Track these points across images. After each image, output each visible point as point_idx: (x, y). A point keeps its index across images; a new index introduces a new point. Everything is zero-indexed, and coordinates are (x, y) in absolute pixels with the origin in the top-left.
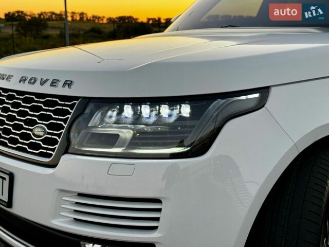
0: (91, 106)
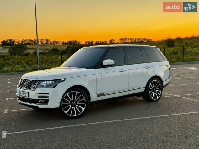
0: (40, 82)
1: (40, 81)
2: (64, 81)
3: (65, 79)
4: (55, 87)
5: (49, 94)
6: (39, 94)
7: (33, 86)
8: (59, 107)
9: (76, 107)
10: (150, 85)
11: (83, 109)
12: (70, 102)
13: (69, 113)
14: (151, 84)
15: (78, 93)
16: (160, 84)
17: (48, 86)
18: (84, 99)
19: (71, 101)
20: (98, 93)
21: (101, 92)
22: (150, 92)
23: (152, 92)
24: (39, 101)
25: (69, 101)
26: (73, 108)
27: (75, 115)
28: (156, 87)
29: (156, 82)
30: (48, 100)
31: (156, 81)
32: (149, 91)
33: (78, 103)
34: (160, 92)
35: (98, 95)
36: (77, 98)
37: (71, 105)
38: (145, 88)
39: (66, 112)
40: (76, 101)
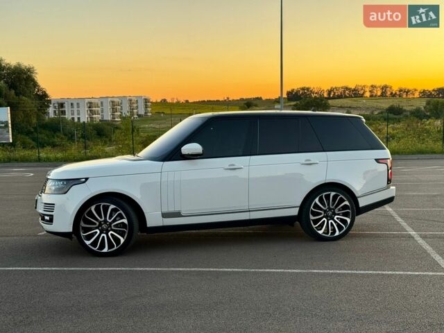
2: (84, 182)
3: (87, 179)
4: (66, 193)
5: (54, 204)
6: (45, 204)
8: (71, 230)
9: (109, 234)
10: (316, 204)
11: (122, 240)
12: (98, 223)
13: (94, 244)
14: (317, 200)
15: (112, 207)
16: (346, 203)
18: (125, 221)
19: (100, 222)
20: (165, 210)
21: (171, 210)
22: (313, 218)
23: (321, 218)
25: (95, 222)
26: (103, 237)
27: (106, 250)
28: (336, 207)
29: (335, 197)
31: (333, 194)
32: (311, 216)
33: (113, 228)
34: (346, 221)
35: (165, 215)
36: (111, 217)
37: (100, 230)
38: (298, 209)
39: (88, 243)
40: (111, 223)
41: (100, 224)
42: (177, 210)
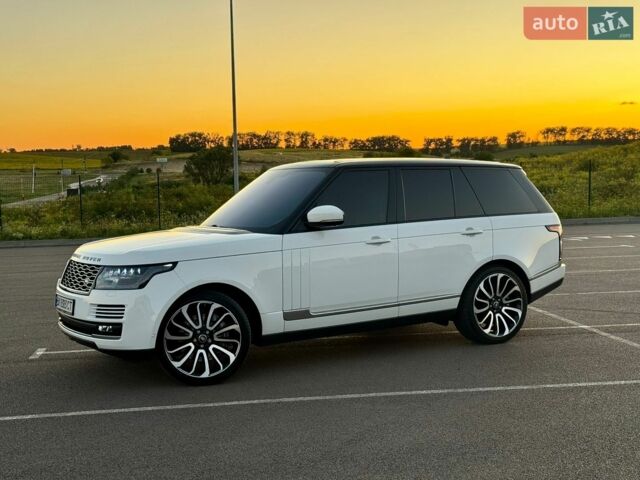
0: (105, 269)
1: (105, 266)
2: (172, 268)
3: (175, 264)
4: (142, 286)
5: (123, 306)
6: (99, 306)
7: (87, 281)
8: (153, 346)
9: (210, 349)
10: (480, 290)
11: (232, 358)
12: (191, 333)
13: (187, 366)
14: (481, 286)
15: (216, 306)
16: (517, 288)
17: (125, 284)
18: (236, 327)
19: (195, 331)
20: (288, 308)
21: (297, 307)
22: (477, 311)
23: (487, 312)
24: (100, 328)
25: (188, 330)
26: (201, 354)
27: (206, 374)
28: (503, 295)
29: (503, 280)
30: (120, 325)
31: (501, 276)
32: (475, 308)
33: (216, 339)
34: (517, 314)
35: (288, 316)
36: (212, 323)
37: (194, 343)
38: (459, 299)
39: (177, 364)
40: (212, 333)
41: (195, 335)
42: (304, 307)
